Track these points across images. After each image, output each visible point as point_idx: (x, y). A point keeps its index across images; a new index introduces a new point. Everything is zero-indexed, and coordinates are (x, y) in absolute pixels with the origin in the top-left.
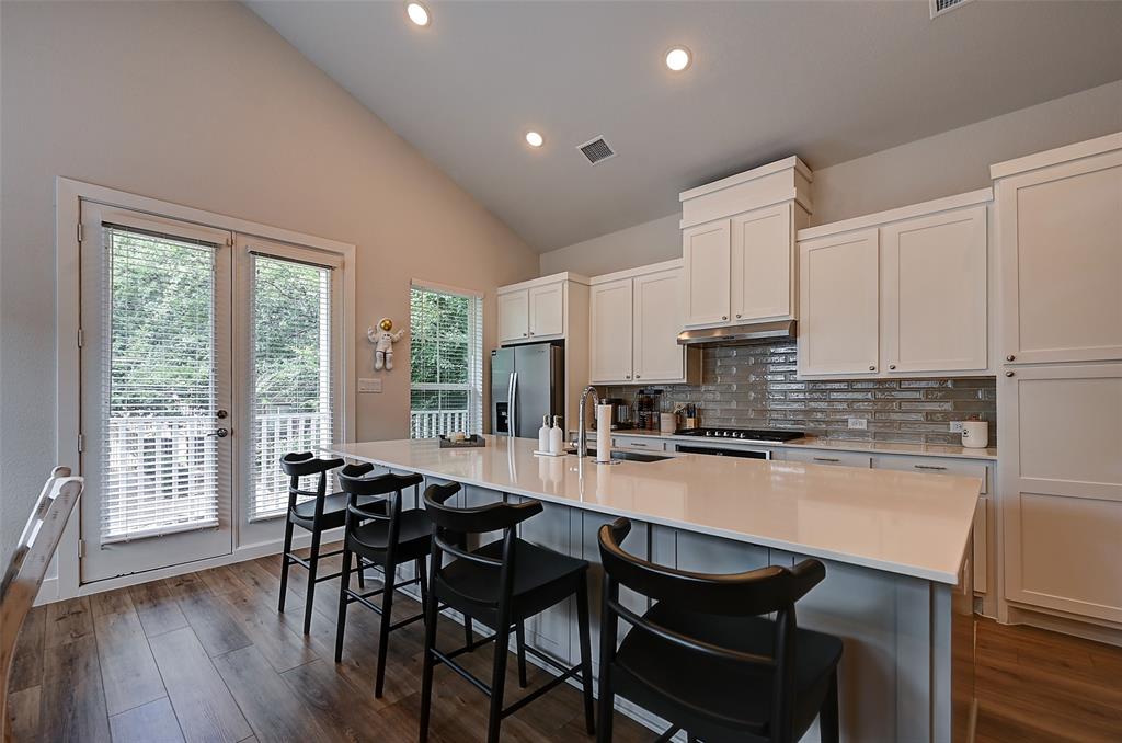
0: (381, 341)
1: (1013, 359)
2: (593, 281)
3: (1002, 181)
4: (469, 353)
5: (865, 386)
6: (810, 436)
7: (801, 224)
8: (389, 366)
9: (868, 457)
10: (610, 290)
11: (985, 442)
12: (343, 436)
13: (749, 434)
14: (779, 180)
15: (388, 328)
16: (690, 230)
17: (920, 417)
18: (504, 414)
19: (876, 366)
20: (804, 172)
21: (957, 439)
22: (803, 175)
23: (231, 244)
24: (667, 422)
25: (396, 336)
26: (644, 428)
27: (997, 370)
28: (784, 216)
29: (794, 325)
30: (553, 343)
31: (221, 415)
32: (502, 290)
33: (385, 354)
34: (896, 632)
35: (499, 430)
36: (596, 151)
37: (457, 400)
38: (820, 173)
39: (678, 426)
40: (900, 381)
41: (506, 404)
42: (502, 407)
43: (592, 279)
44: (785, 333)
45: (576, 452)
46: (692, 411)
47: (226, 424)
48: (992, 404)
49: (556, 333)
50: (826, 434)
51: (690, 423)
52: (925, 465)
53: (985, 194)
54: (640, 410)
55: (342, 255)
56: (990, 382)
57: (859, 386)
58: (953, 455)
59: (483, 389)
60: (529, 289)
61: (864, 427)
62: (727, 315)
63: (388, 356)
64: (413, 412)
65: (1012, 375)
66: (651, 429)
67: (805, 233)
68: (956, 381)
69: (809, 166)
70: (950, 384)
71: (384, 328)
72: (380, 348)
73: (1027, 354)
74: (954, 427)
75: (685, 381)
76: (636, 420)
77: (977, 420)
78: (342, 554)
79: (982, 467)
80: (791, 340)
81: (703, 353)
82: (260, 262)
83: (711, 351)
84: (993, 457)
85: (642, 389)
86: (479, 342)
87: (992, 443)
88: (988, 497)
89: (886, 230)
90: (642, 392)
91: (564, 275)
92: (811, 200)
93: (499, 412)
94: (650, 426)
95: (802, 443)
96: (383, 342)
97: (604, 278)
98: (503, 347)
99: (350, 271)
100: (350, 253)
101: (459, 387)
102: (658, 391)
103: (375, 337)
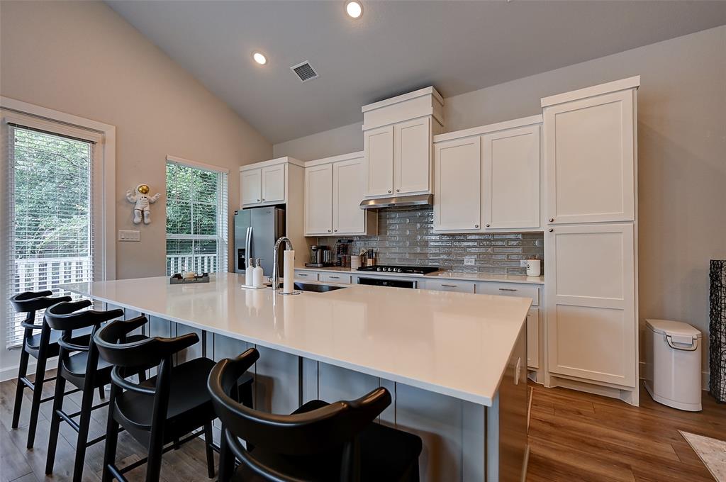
0: (139, 202)
1: (553, 220)
2: (307, 164)
3: (548, 109)
4: (219, 213)
5: (473, 237)
7: (436, 132)
8: (147, 220)
9: (473, 284)
10: (317, 171)
11: (538, 273)
12: (104, 274)
13: (405, 270)
14: (422, 101)
15: (145, 192)
16: (368, 132)
17: (504, 257)
18: (243, 257)
19: (479, 224)
20: (438, 97)
21: (524, 271)
22: (438, 100)
24: (355, 262)
25: (153, 199)
26: (340, 265)
27: (545, 229)
28: (425, 126)
29: (432, 197)
30: (278, 206)
32: (242, 168)
33: (143, 211)
34: (462, 427)
35: (239, 268)
36: (305, 72)
37: (210, 247)
38: (448, 100)
39: (362, 264)
40: (493, 234)
41: (244, 250)
42: (242, 251)
43: (306, 163)
44: (425, 202)
45: (271, 286)
46: (370, 253)
48: (542, 249)
49: (280, 199)
50: (451, 268)
51: (370, 262)
52: (504, 288)
53: (537, 118)
54: (338, 253)
55: (103, 132)
56: (541, 234)
57: (469, 237)
58: (521, 282)
59: (228, 239)
60: (261, 168)
61: (473, 264)
62: (391, 190)
63: (145, 213)
64: (168, 256)
65: (552, 231)
66: (345, 267)
67: (439, 138)
68: (524, 234)
69: (441, 95)
70: (520, 236)
71: (142, 192)
72: (139, 207)
73: (560, 218)
74: (523, 263)
75: (365, 234)
76: (336, 261)
77: (535, 259)
78: (55, 380)
79: (535, 289)
80: (429, 207)
81: (378, 215)
82: (18, 133)
83: (383, 214)
84: (542, 283)
85: (340, 239)
86: (226, 205)
87: (542, 273)
88: (540, 308)
89: (484, 137)
90: (339, 241)
91: (285, 159)
92: (443, 117)
93: (240, 256)
94: (344, 264)
95: (437, 275)
96: (141, 202)
97: (314, 162)
98: (244, 209)
99: (110, 146)
100: (110, 133)
101: (210, 237)
102: (350, 240)
103: (135, 198)
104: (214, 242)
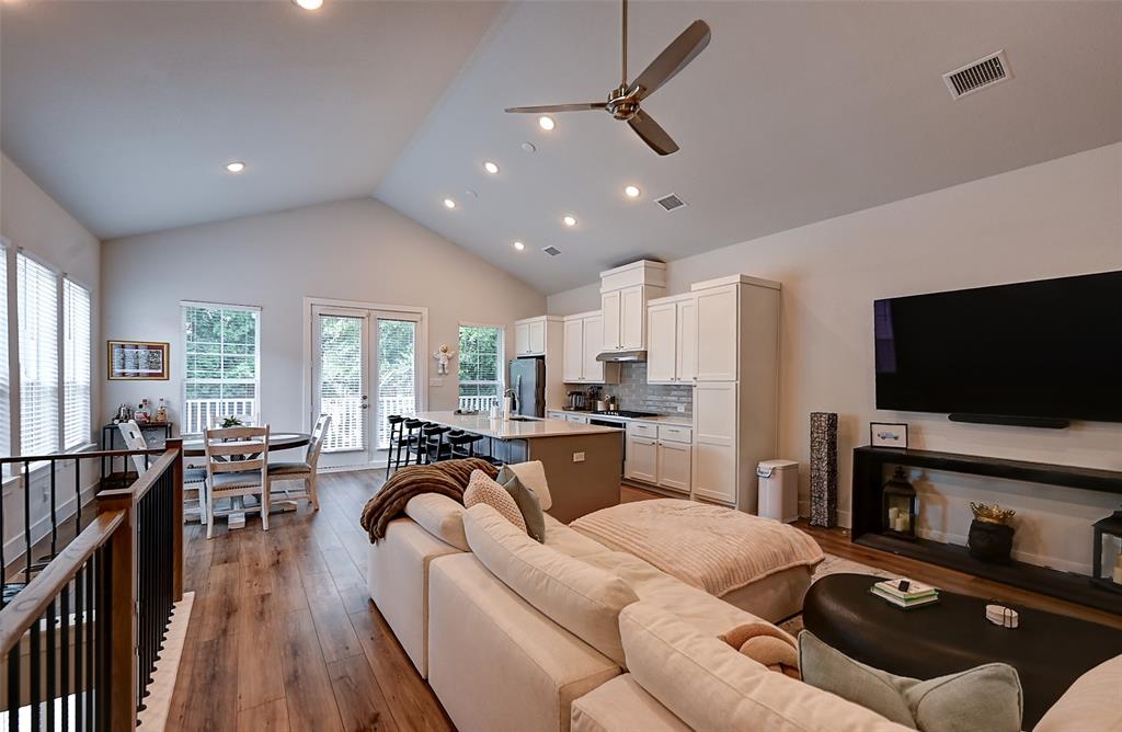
0: (441, 359)
2: (565, 319)
4: (498, 362)
6: (661, 415)
8: (446, 372)
9: (656, 426)
10: (572, 323)
14: (637, 272)
15: (445, 351)
16: (604, 294)
19: (674, 378)
20: (655, 266)
22: (655, 268)
23: (369, 316)
24: (601, 406)
25: (450, 355)
27: (694, 382)
28: (640, 292)
29: (645, 354)
30: (539, 357)
31: (364, 398)
32: (517, 323)
33: (444, 365)
36: (552, 251)
37: (491, 390)
38: (669, 264)
44: (641, 358)
46: (614, 400)
47: (366, 402)
48: (691, 399)
49: (540, 351)
51: (612, 407)
52: (672, 430)
55: (421, 313)
56: (692, 388)
59: (506, 383)
60: (530, 324)
62: (618, 345)
64: (459, 397)
67: (650, 303)
69: (661, 262)
71: (443, 351)
72: (441, 362)
75: (606, 382)
79: (689, 430)
80: (645, 361)
81: (621, 365)
82: (380, 323)
83: (625, 364)
85: (591, 386)
86: (504, 355)
88: (691, 445)
90: (592, 388)
91: (544, 317)
92: (665, 280)
94: (593, 408)
96: (443, 359)
97: (571, 317)
98: (517, 358)
99: (425, 322)
100: (425, 312)
101: (491, 382)
102: (600, 387)
103: (438, 356)
104: (494, 386)
